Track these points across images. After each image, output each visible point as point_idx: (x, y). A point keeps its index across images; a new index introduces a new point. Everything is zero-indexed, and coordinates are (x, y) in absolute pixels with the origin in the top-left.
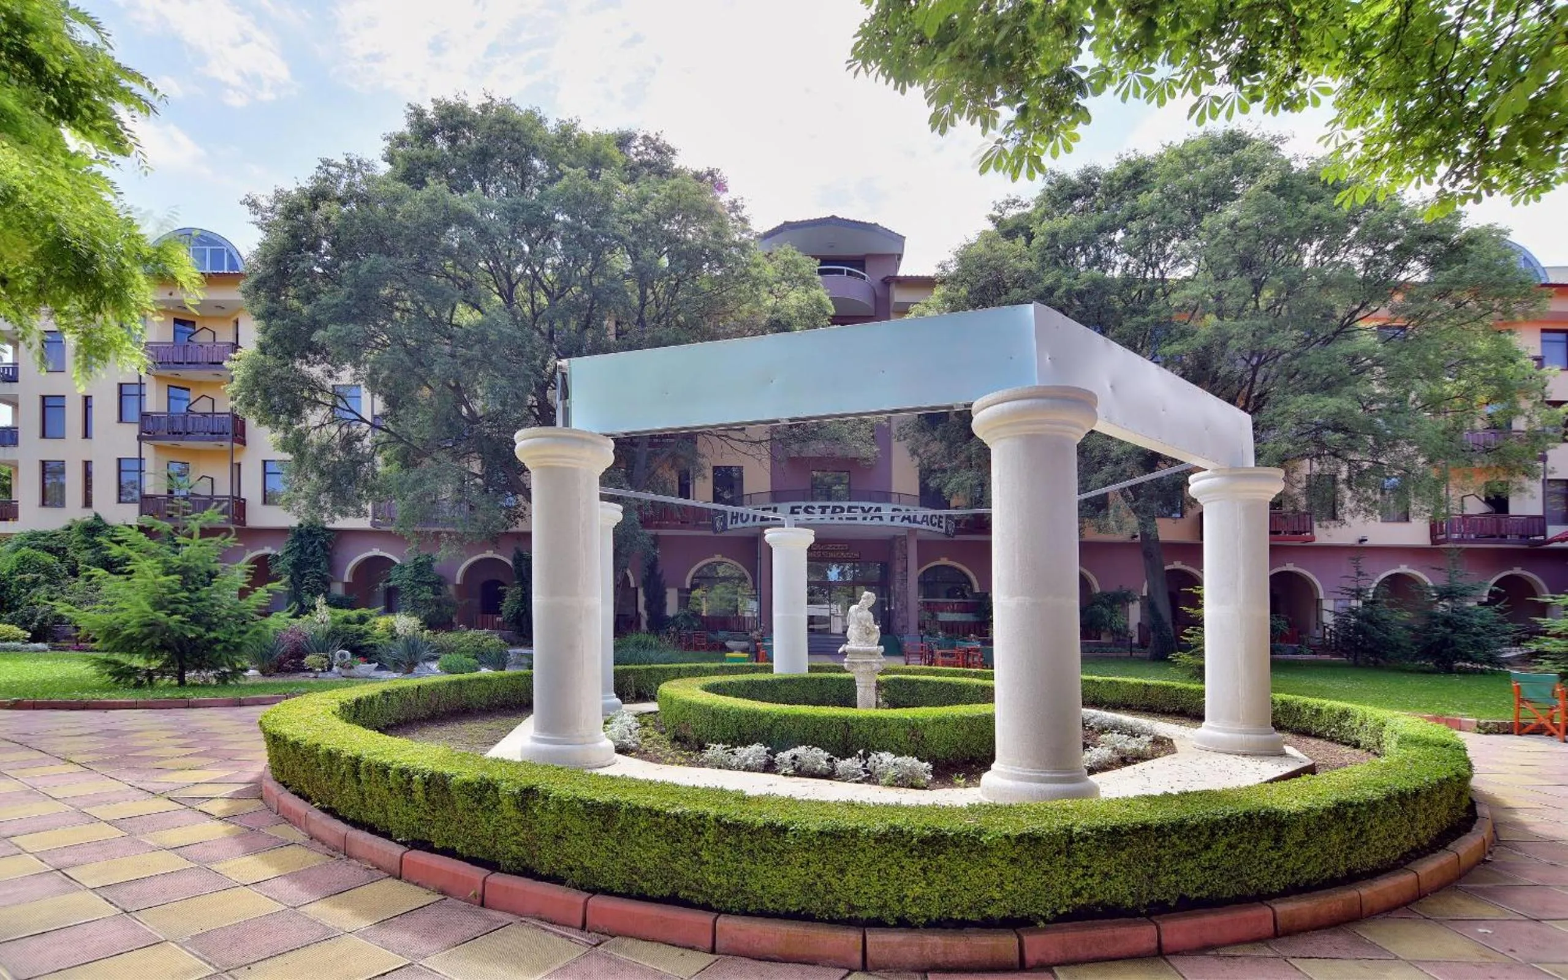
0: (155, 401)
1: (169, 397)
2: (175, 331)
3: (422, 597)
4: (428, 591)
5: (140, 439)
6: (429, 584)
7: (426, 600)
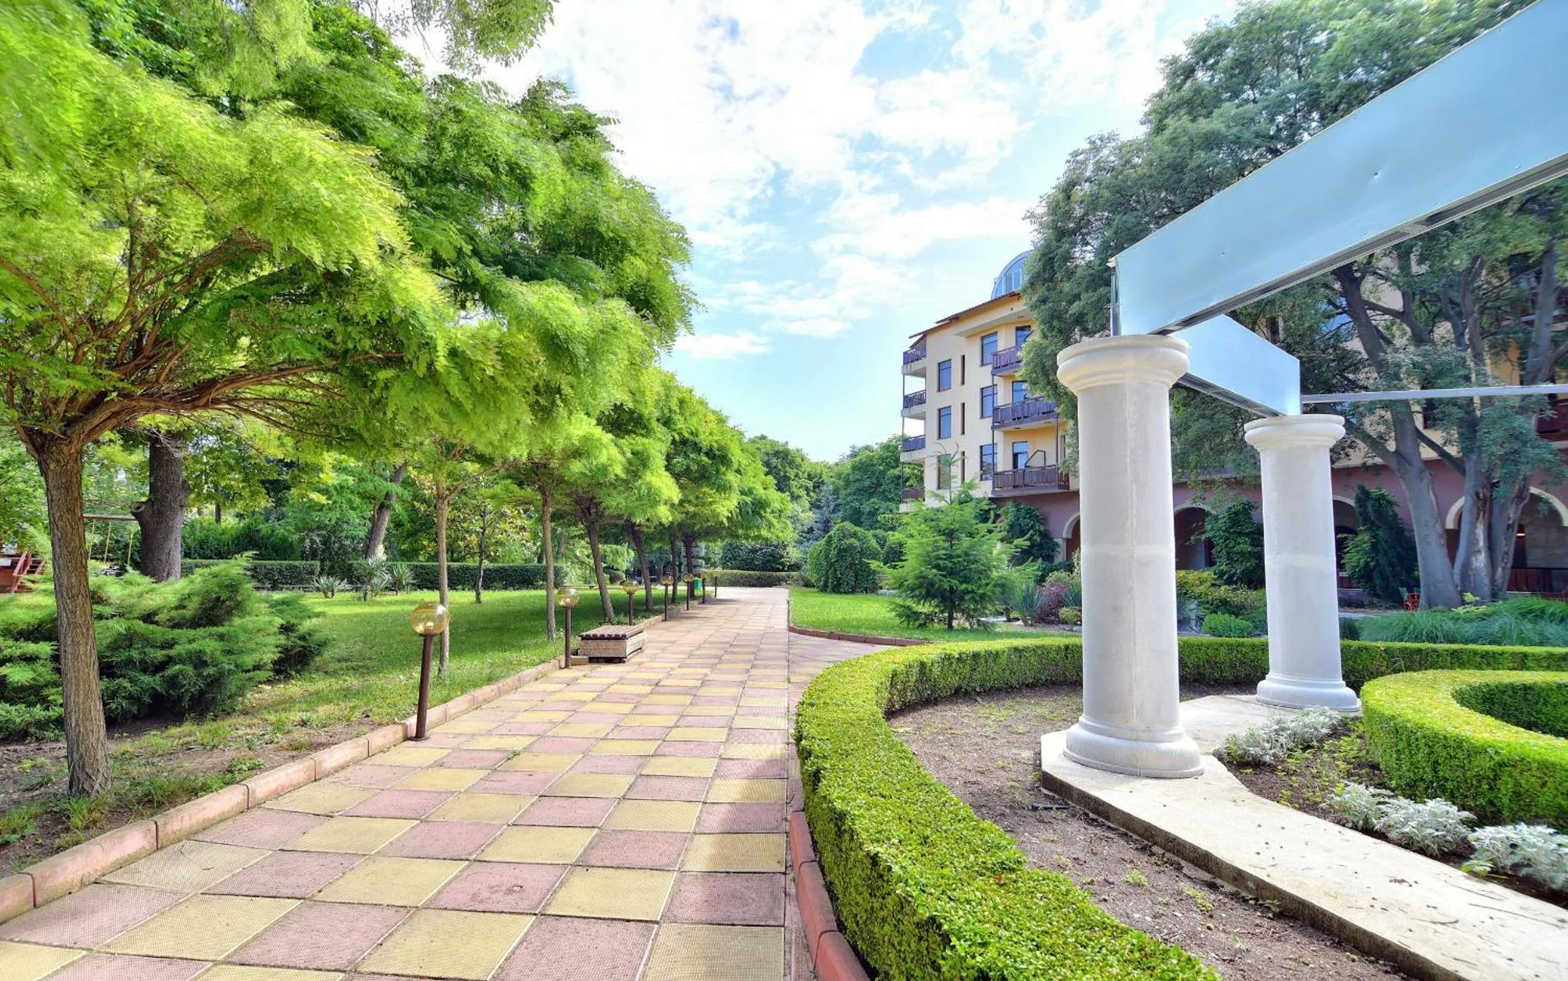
0: (1003, 397)
1: (1013, 391)
2: (1017, 337)
3: (1237, 548)
4: (1245, 543)
5: (993, 428)
6: (1247, 535)
7: (1242, 553)
